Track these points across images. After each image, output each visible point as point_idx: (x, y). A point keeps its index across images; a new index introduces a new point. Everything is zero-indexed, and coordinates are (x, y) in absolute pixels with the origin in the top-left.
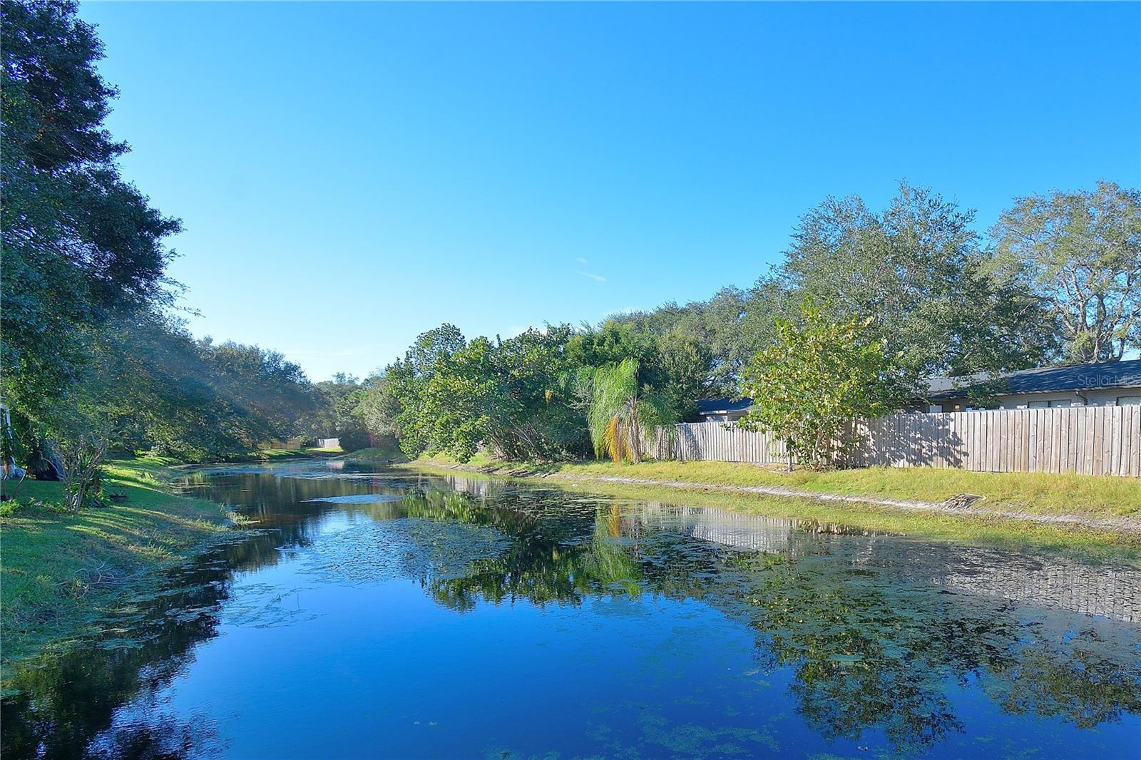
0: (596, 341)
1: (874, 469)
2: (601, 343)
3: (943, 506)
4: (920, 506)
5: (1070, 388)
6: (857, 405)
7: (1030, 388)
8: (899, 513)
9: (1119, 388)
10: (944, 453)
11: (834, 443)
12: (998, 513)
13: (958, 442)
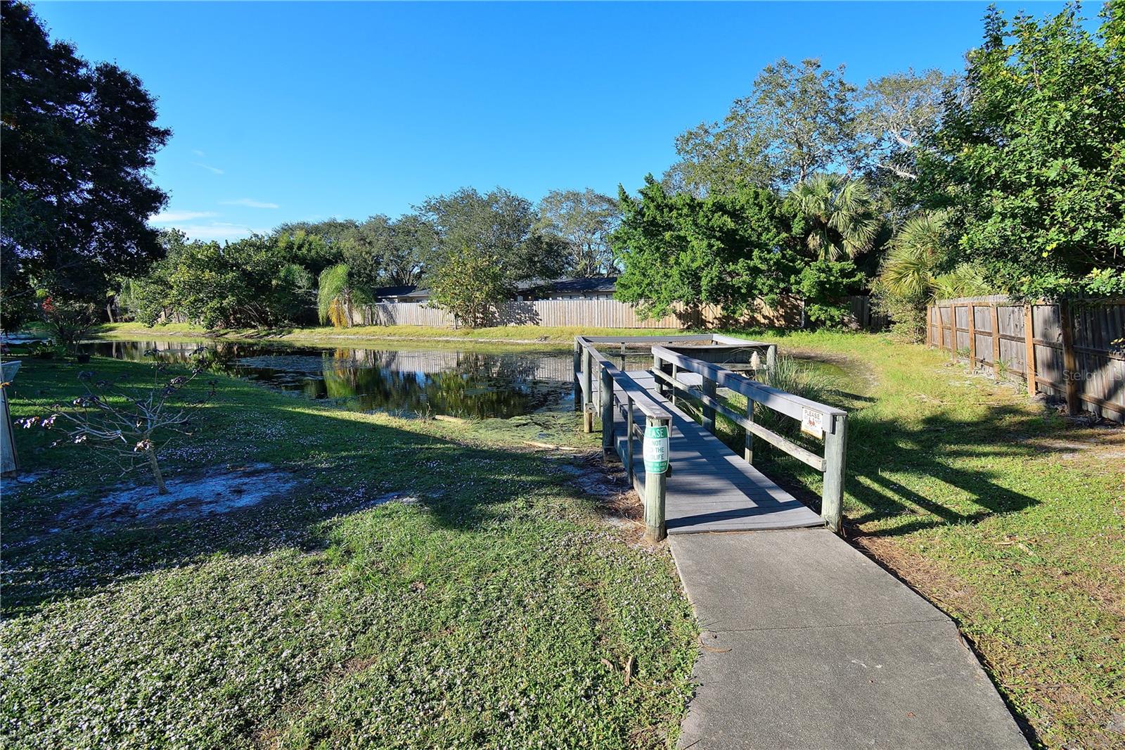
0: (295, 247)
1: (500, 327)
2: (300, 248)
3: (536, 341)
4: (526, 341)
5: (578, 290)
6: (492, 296)
7: (561, 289)
8: (518, 344)
9: (598, 291)
10: (532, 319)
11: (478, 315)
12: (557, 342)
13: (538, 315)
